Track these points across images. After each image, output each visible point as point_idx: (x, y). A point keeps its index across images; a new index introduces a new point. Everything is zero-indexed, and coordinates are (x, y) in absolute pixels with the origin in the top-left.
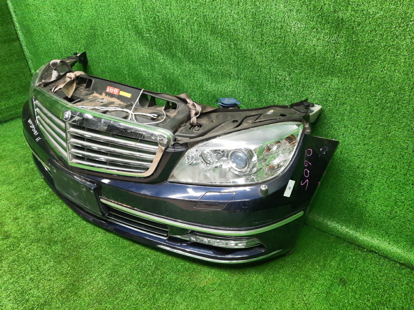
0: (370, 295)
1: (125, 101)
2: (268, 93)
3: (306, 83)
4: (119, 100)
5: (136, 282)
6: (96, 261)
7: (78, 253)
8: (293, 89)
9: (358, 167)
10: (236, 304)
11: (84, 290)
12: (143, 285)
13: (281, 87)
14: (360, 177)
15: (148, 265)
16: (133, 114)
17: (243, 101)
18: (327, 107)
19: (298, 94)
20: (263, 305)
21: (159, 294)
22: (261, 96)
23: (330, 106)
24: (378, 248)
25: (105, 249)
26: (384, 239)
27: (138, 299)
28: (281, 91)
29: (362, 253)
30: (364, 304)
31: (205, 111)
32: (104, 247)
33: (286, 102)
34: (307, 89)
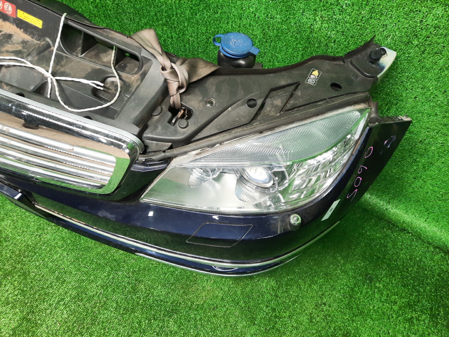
0: (397, 295)
1: (34, 35)
2: (303, 12)
3: (379, 5)
4: (21, 29)
5: (113, 307)
6: (52, 278)
7: (24, 265)
8: (352, 12)
9: (421, 141)
10: (244, 327)
11: (44, 326)
12: (124, 310)
13: (331, 4)
14: (418, 153)
15: (126, 276)
16: (54, 79)
17: (255, 15)
18: (404, 53)
19: (358, 22)
20: (276, 323)
21: (147, 321)
22: (290, 14)
23: (410, 54)
24: (412, 224)
25: (62, 254)
26: (421, 215)
27: (120, 331)
28: (328, 11)
29: (392, 233)
30: (391, 309)
31: (195, 79)
32: (60, 251)
33: (334, 32)
34: (378, 17)
